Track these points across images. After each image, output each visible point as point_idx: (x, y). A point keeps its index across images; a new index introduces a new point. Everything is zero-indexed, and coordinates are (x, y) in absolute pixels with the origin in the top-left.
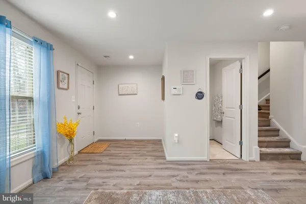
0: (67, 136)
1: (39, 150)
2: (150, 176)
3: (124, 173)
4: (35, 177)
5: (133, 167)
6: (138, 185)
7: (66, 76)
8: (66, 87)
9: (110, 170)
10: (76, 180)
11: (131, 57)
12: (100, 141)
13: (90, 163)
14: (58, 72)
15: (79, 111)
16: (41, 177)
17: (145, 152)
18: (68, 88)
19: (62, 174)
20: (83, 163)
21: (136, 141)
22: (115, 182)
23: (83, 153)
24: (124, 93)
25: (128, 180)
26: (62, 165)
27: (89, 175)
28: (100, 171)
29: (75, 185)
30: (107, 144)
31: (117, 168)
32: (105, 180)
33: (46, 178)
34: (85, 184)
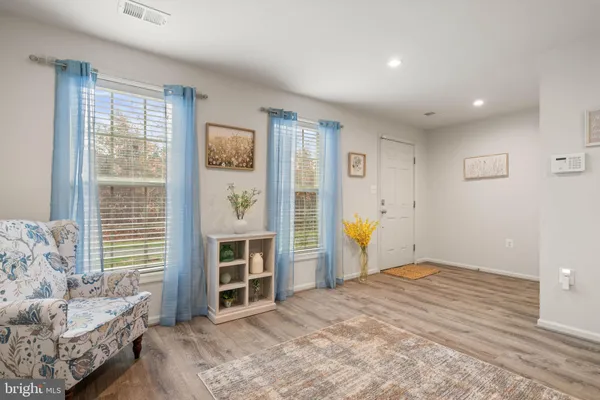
0: (358, 241)
1: (324, 252)
2: (467, 332)
3: (424, 312)
4: (319, 282)
5: (449, 311)
6: (431, 333)
7: (362, 158)
8: (360, 173)
9: (407, 303)
10: (356, 299)
11: (479, 103)
12: (427, 263)
13: (386, 287)
14: (349, 155)
15: (384, 208)
16: (324, 284)
17: (499, 299)
18: (364, 174)
19: (345, 289)
20: (377, 285)
21: (501, 277)
22: (400, 317)
23: (388, 274)
24: (475, 176)
25: (421, 322)
26: (352, 280)
27: (375, 299)
28: (392, 299)
29: (352, 303)
30: (435, 270)
31: (420, 304)
32: (387, 311)
33: (329, 287)
34: (362, 306)
